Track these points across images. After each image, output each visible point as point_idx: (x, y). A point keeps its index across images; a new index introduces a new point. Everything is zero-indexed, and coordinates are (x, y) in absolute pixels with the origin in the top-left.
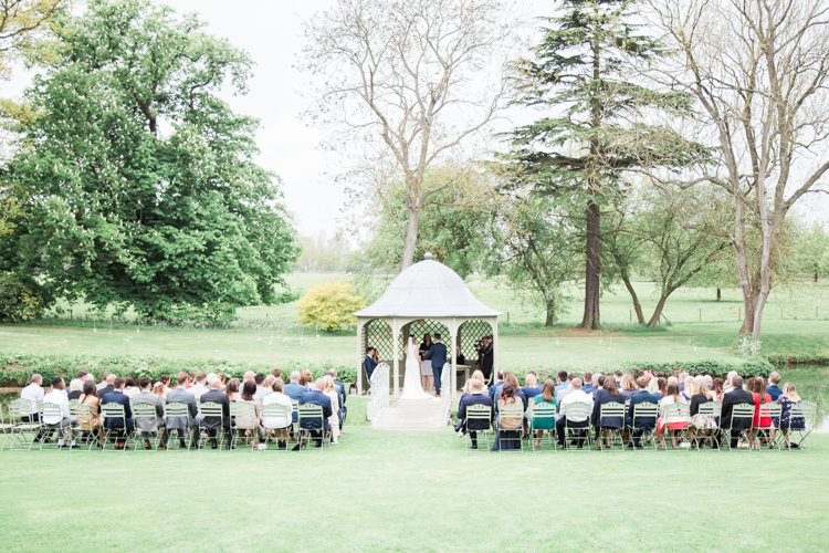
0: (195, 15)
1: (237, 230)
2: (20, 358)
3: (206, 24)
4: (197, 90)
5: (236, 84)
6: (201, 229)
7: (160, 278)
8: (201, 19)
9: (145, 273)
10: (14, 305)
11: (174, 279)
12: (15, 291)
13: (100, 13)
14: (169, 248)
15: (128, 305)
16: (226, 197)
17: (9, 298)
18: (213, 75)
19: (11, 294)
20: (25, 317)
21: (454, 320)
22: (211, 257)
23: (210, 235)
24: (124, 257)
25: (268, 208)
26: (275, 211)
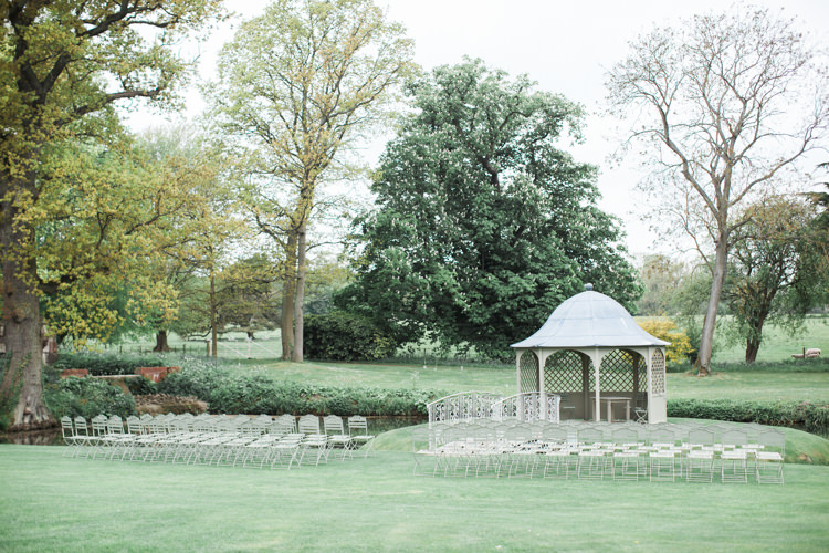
0: (526, 76)
1: (572, 271)
2: (323, 390)
3: (535, 83)
4: (539, 143)
5: (573, 134)
6: (535, 272)
7: (496, 319)
8: (531, 79)
9: (481, 315)
10: (368, 345)
11: (508, 320)
12: (368, 332)
13: (440, 83)
14: (503, 291)
15: (470, 345)
16: (565, 241)
17: (362, 338)
18: (550, 128)
19: (364, 334)
20: (376, 356)
21: (597, 351)
22: (543, 299)
23: (543, 278)
24: (460, 300)
25: (611, 250)
26: (616, 252)
